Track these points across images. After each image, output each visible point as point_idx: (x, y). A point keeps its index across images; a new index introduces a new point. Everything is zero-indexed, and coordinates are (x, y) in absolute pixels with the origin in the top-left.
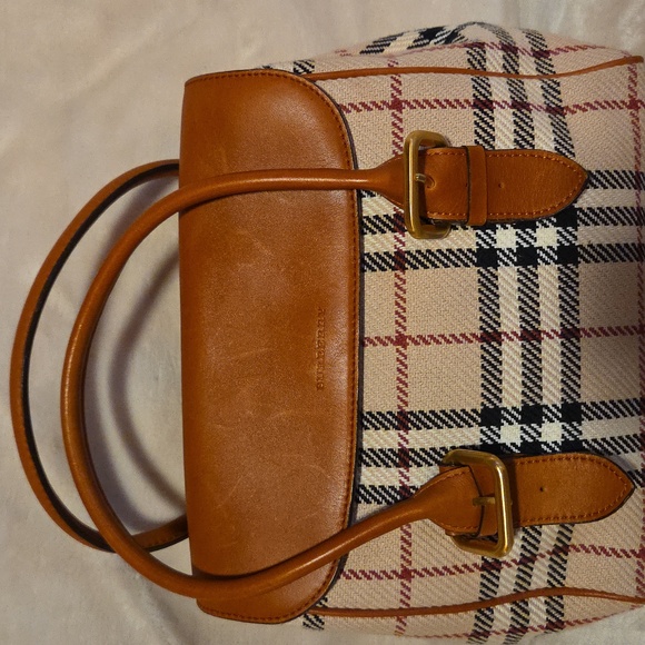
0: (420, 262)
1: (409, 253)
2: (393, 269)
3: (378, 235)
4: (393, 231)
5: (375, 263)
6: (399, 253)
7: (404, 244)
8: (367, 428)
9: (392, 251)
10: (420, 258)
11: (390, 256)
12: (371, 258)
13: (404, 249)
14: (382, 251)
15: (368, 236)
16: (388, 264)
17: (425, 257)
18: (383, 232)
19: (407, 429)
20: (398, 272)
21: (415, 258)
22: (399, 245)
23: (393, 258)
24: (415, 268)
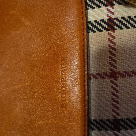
0: (124, 24)
1: (116, 19)
2: (107, 30)
3: (96, 9)
4: (106, 5)
5: (95, 27)
6: (110, 19)
7: (113, 13)
8: (93, 129)
9: (106, 18)
10: (124, 22)
11: (104, 22)
12: (92, 24)
13: (113, 17)
14: (99, 19)
15: (90, 11)
16: (103, 27)
17: (127, 21)
18: (99, 7)
19: (119, 130)
20: (110, 32)
21: (120, 22)
22: (110, 14)
23: (107, 24)
24: (121, 28)
